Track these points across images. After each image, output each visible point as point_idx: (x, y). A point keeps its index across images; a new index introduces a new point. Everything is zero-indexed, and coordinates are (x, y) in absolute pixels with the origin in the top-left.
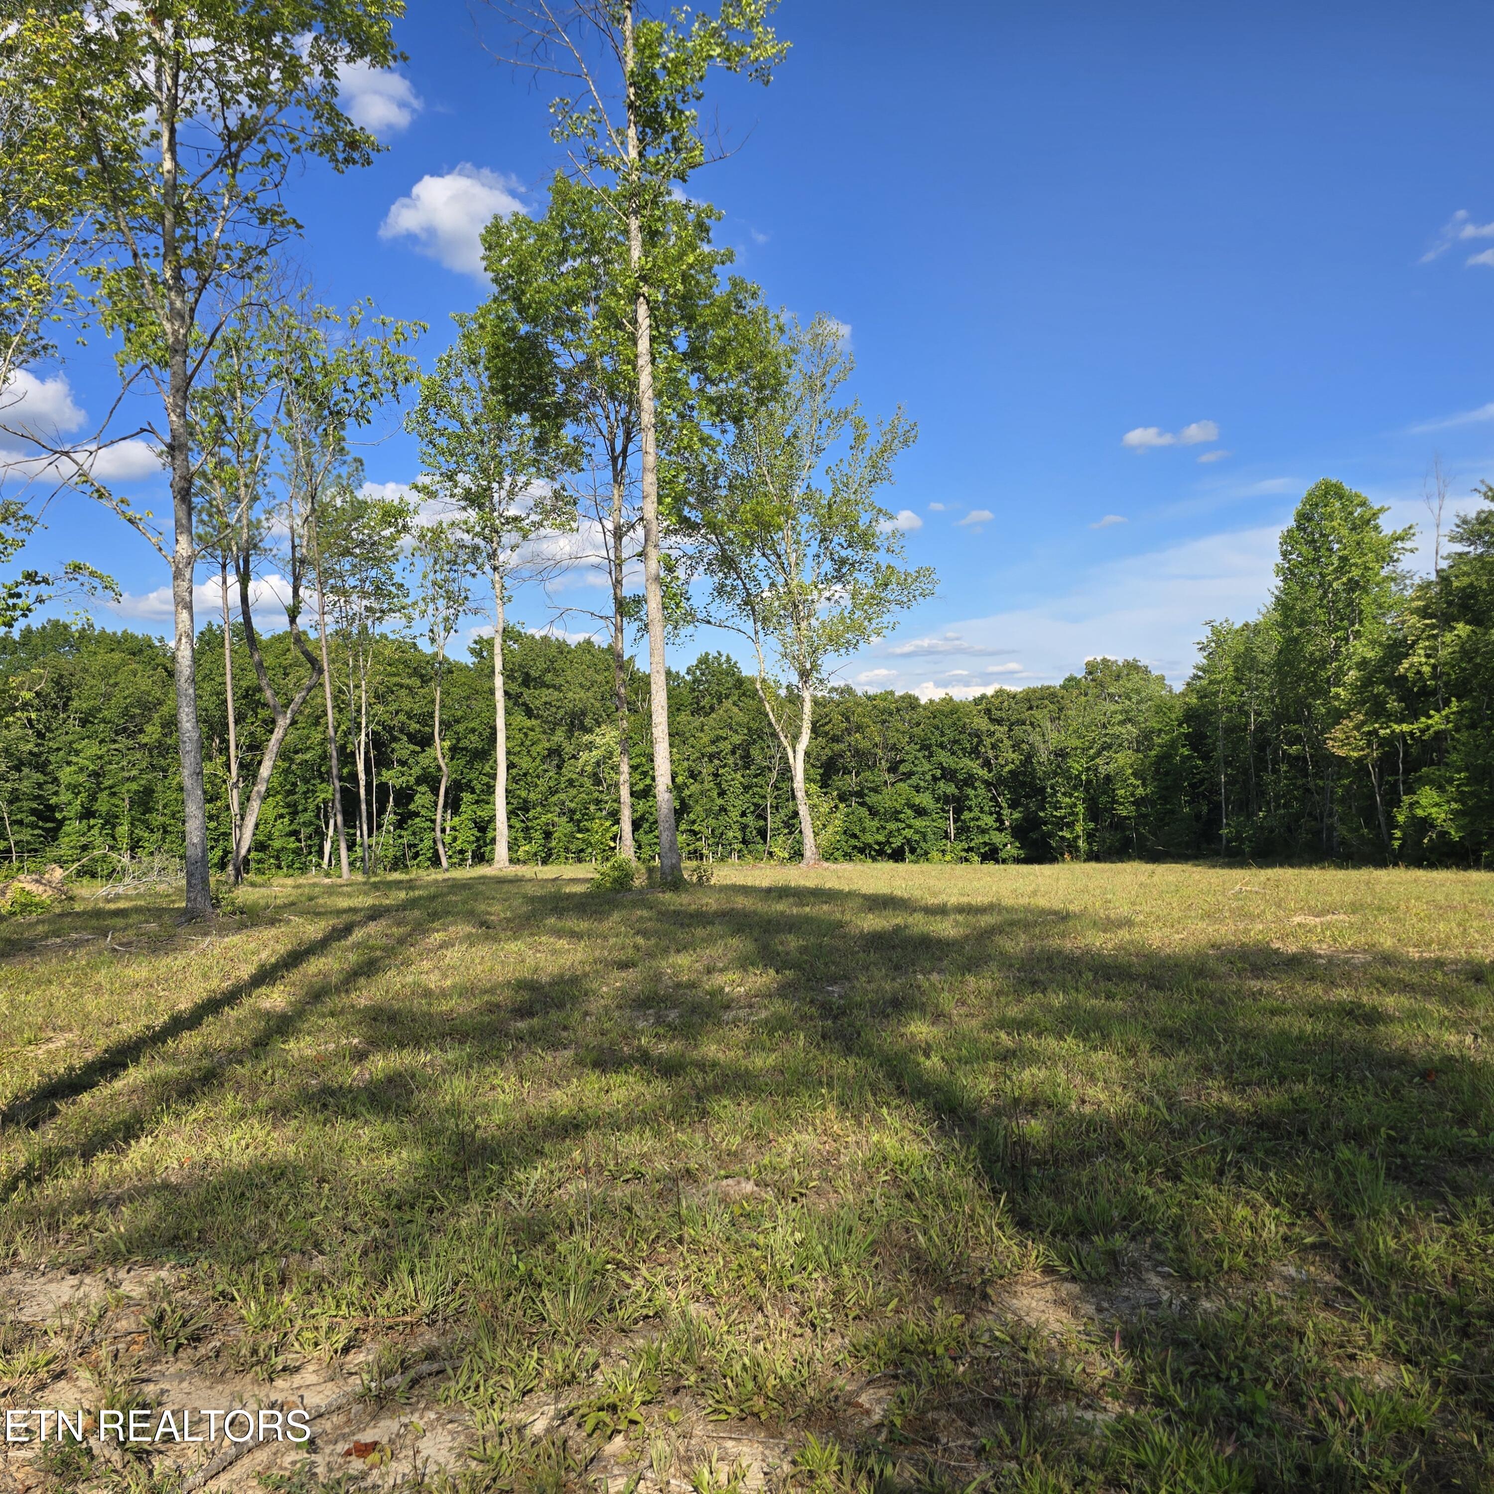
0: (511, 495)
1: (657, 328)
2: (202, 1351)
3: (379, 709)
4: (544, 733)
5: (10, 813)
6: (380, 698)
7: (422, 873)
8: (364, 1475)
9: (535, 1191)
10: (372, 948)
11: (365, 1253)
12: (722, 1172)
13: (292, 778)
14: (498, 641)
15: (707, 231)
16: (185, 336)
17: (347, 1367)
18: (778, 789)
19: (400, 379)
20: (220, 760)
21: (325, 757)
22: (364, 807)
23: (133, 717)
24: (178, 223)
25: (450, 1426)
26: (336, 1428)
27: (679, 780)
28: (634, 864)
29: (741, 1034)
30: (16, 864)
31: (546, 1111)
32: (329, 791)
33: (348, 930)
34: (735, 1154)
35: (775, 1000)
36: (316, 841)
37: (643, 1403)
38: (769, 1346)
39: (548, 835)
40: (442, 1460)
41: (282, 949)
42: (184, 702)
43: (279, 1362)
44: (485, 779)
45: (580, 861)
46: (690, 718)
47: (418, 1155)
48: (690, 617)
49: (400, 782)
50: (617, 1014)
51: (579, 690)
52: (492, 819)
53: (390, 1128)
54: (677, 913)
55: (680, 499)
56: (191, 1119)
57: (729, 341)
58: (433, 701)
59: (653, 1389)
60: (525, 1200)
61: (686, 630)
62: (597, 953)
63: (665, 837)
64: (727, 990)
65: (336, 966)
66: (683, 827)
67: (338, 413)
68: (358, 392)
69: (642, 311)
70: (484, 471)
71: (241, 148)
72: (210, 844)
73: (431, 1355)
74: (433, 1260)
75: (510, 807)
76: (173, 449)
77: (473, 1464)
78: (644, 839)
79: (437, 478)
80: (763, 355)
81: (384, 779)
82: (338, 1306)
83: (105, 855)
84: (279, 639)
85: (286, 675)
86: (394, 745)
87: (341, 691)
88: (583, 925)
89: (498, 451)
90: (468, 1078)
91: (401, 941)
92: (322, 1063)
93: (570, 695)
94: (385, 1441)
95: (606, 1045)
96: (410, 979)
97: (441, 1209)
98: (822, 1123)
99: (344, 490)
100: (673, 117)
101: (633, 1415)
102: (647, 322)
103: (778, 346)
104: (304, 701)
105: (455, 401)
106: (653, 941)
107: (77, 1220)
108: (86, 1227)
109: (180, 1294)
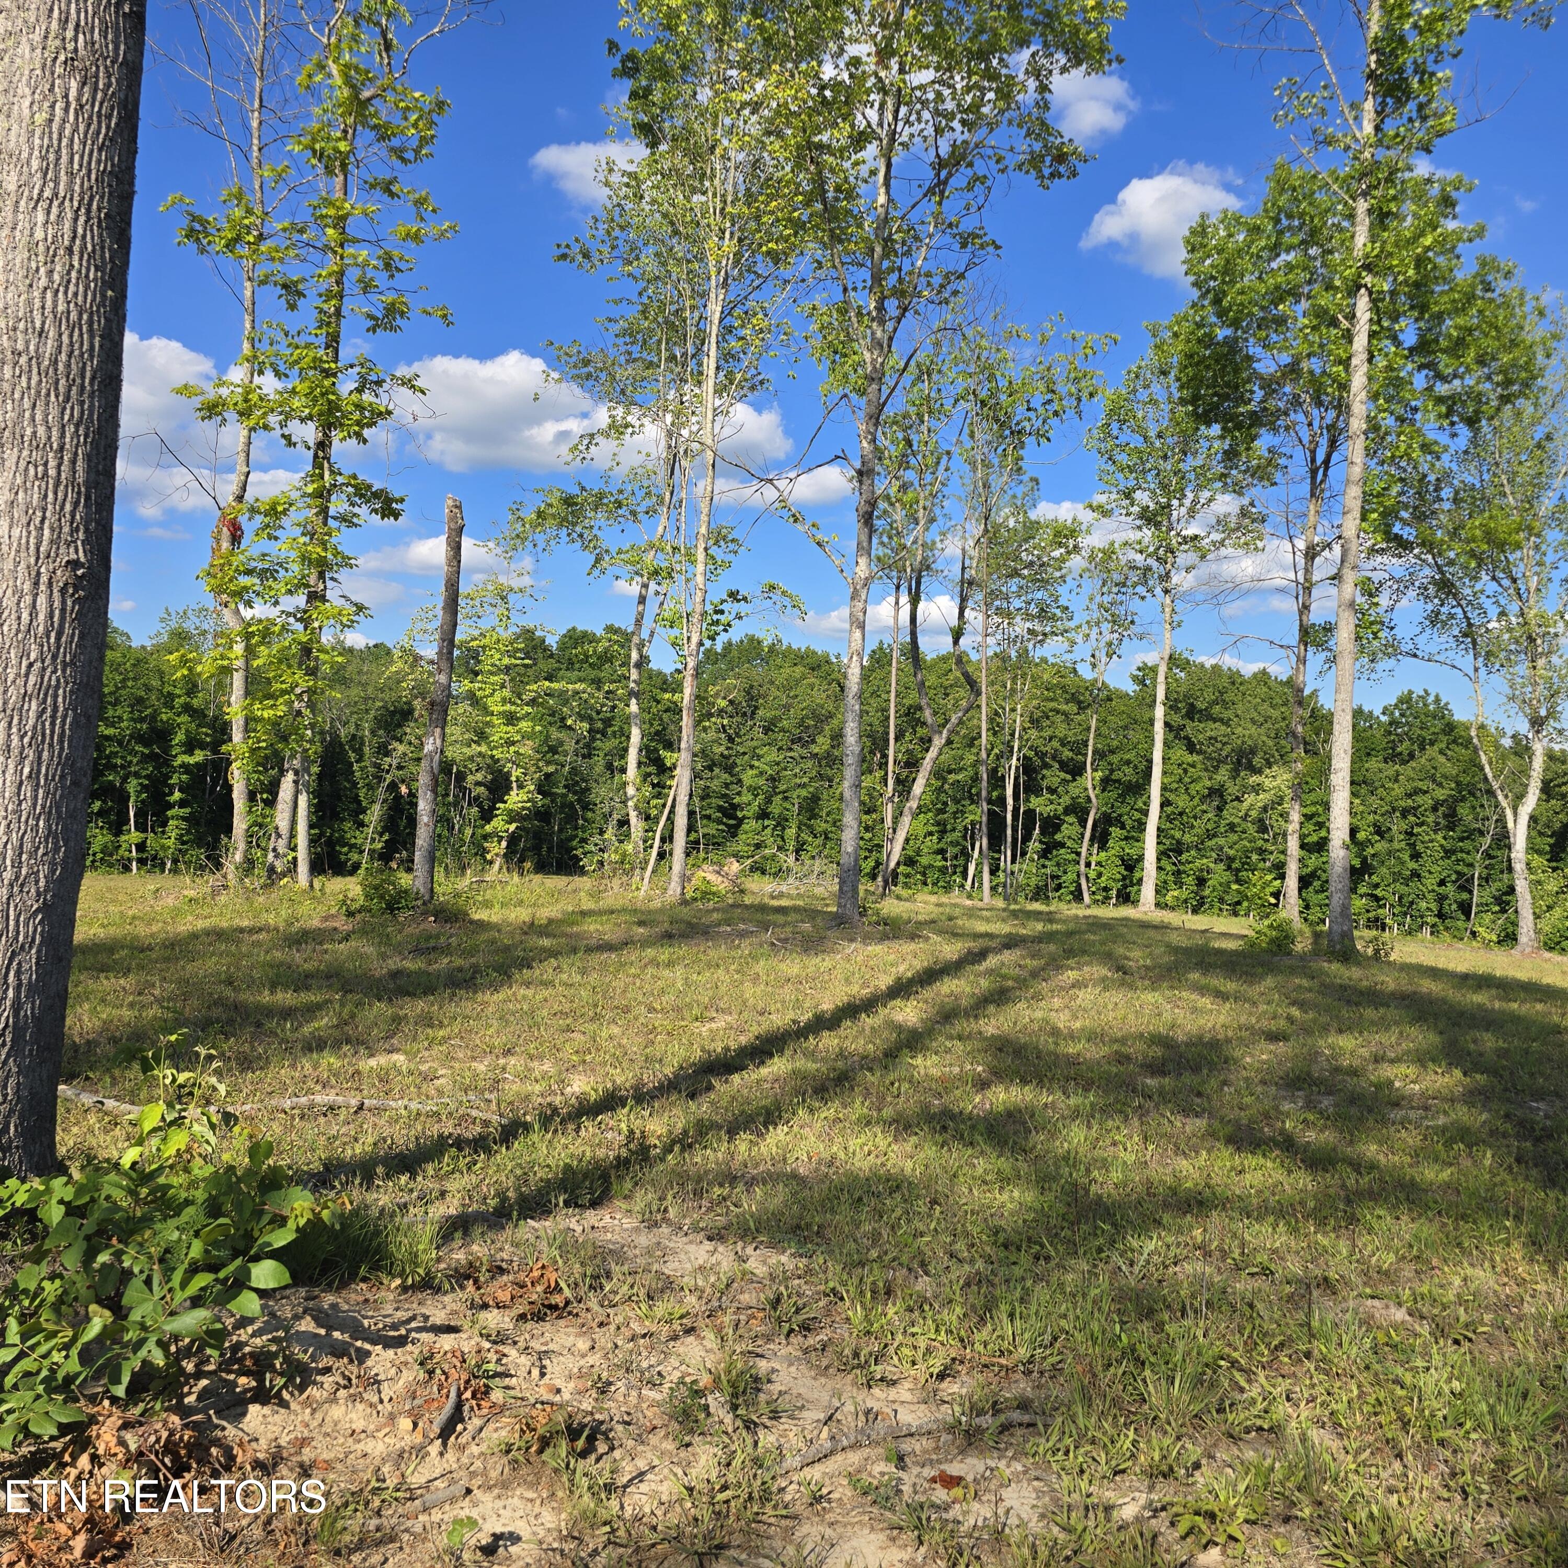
0: (1192, 512)
1: (1379, 322)
2: (811, 1341)
3: (1033, 733)
4: (1206, 770)
5: (701, 808)
6: (1035, 722)
7: (1063, 906)
8: (947, 1507)
9: (1148, 1262)
10: (1004, 977)
11: (968, 1284)
12: (1368, 1291)
13: (943, 797)
14: (1163, 669)
15: (1453, 205)
16: (882, 364)
17: (940, 1393)
18: (1490, 857)
19: (1085, 395)
20: (879, 774)
21: (976, 779)
22: (1009, 832)
23: (808, 727)
24: (885, 255)
25: (1035, 1483)
26: (925, 1451)
27: (1361, 836)
28: (1298, 923)
29: (1412, 1138)
30: (702, 855)
31: (1169, 1180)
32: (978, 813)
33: (982, 955)
34: (1387, 1273)
35: (1458, 1106)
36: (961, 861)
37: (1247, 1521)
38: (1405, 1502)
39: (1201, 882)
40: (1024, 1516)
41: (919, 964)
42: (850, 716)
43: (878, 1370)
44: (1137, 815)
45: (1236, 914)
46: (1382, 765)
47: (1030, 1197)
48: (1392, 650)
49: (1048, 810)
50: (1259, 1089)
51: (1249, 725)
52: (1141, 858)
53: (1004, 1164)
54: (1344, 988)
55: (1389, 514)
56: (823, 1116)
57: (1470, 331)
58: (1089, 729)
60: (1136, 1269)
61: (1385, 664)
62: (1243, 1020)
63: (1337, 900)
64: (1397, 1084)
65: (968, 989)
66: (1362, 890)
67: (1019, 432)
68: (1041, 410)
69: (1363, 303)
70: (1164, 487)
71: (950, 175)
72: (864, 854)
73: (1024, 1405)
74: (1033, 1309)
75: (1162, 847)
76: (863, 474)
77: (1056, 1530)
78: (1314, 899)
79: (1114, 496)
80: (1514, 344)
81: (1031, 806)
82: (937, 1331)
83: (774, 855)
84: (944, 659)
85: (947, 695)
86: (1045, 772)
87: (996, 714)
88: (1231, 986)
89: (1181, 465)
90: (1089, 1127)
91: (1034, 974)
92: (946, 1085)
93: (1239, 730)
94: (970, 1478)
95: (1244, 1122)
96: (1039, 1014)
97: (1048, 1258)
98: (1503, 1261)
99: (1020, 509)
100: (1421, 82)
102: (1368, 315)
103: (1535, 332)
104: (961, 722)
105: (1140, 415)
106: (1311, 1015)
107: (717, 1191)
108: (724, 1199)
109: (797, 1282)
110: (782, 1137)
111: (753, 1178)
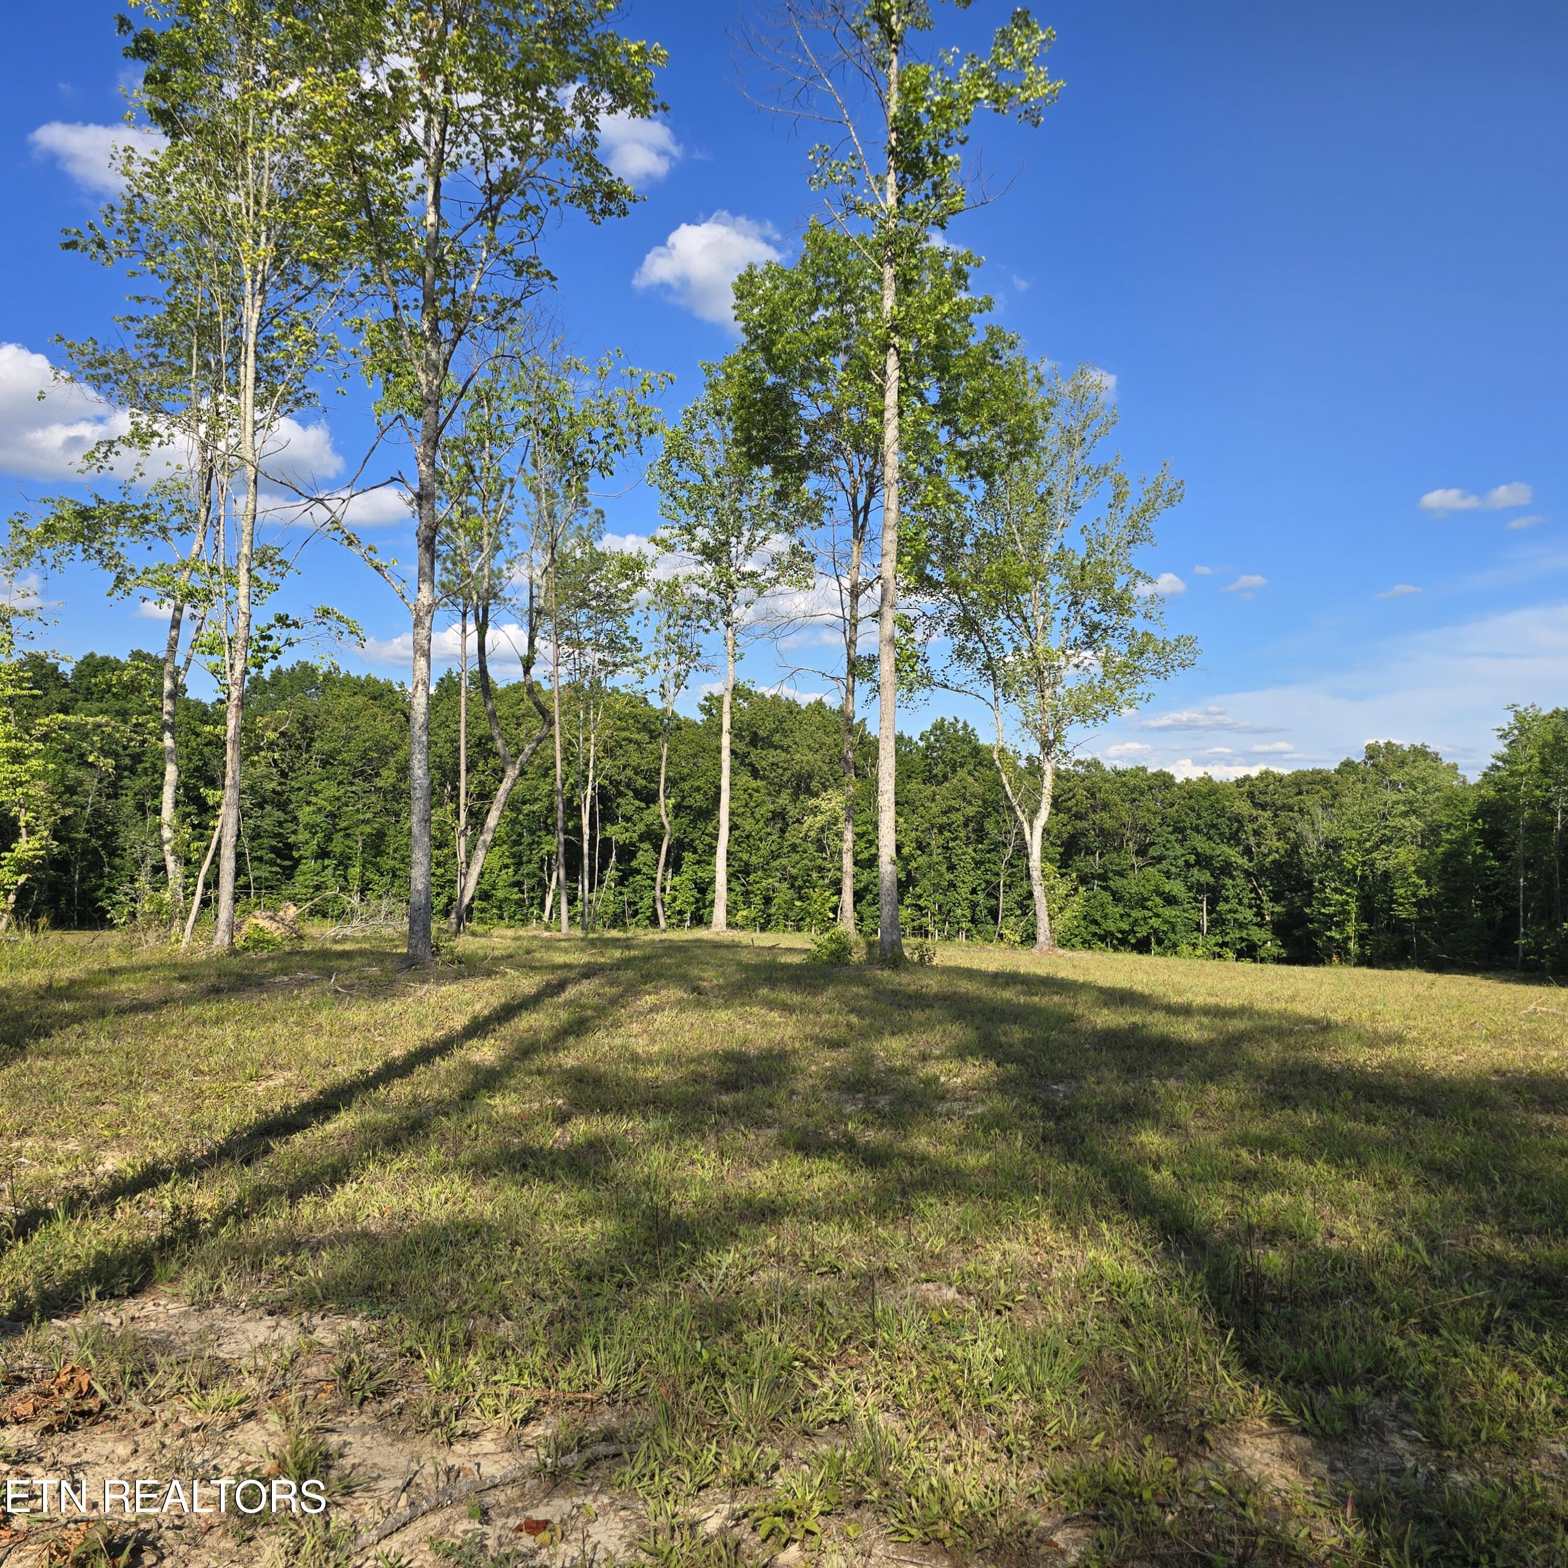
0: (749, 550)
1: (907, 379)
2: (386, 1406)
3: (607, 763)
4: (769, 794)
5: (251, 849)
6: (608, 752)
7: (640, 932)
8: (533, 1554)
9: (726, 1276)
10: (583, 1007)
11: (551, 1323)
12: (923, 1275)
13: (518, 828)
14: (727, 699)
15: (965, 278)
16: (438, 386)
17: (525, 1439)
18: (1013, 866)
19: (644, 431)
20: (451, 806)
21: (551, 809)
22: (586, 861)
23: (371, 760)
24: (437, 276)
25: (622, 1513)
26: (510, 1501)
27: (906, 851)
28: (854, 936)
29: (956, 1128)
30: (253, 900)
31: (744, 1192)
32: (554, 844)
33: (561, 986)
34: (939, 1257)
35: (994, 1095)
36: (538, 893)
37: (822, 1513)
38: (960, 1469)
39: (768, 901)
40: (612, 1548)
41: (496, 1001)
42: (417, 748)
43: (459, 1426)
44: (708, 840)
45: (799, 929)
46: (921, 786)
47: (612, 1226)
48: (927, 680)
49: (623, 838)
50: (824, 1095)
51: (807, 751)
52: (712, 881)
53: (586, 1195)
54: (895, 993)
55: (920, 559)
56: (395, 1168)
57: (983, 393)
58: (660, 758)
59: (834, 1500)
60: (715, 1284)
61: (921, 694)
62: (808, 1029)
63: (887, 911)
64: (942, 1079)
65: (547, 1023)
66: (908, 901)
67: (582, 464)
68: (603, 443)
69: (892, 362)
70: (721, 523)
71: (501, 201)
72: (435, 890)
73: (609, 1436)
74: (617, 1338)
75: (731, 870)
76: (422, 497)
77: (642, 1556)
78: (867, 911)
79: (676, 531)
80: (1019, 408)
81: (608, 834)
82: (520, 1375)
83: (337, 896)
84: (515, 688)
85: (519, 725)
86: (619, 800)
87: (570, 743)
88: (796, 999)
89: (738, 505)
90: (668, 1149)
91: (613, 1002)
92: (526, 1122)
93: (797, 756)
94: (556, 1520)
95: (811, 1128)
96: (618, 1041)
97: (630, 1285)
98: (1035, 1232)
99: (584, 541)
100: (934, 163)
101: (810, 1524)
102: (897, 373)
103: (1035, 398)
104: (534, 752)
105: (698, 452)
106: (868, 1021)
107: (279, 1261)
108: (287, 1269)
109: (370, 1346)
110: (351, 1194)
111: (319, 1242)
